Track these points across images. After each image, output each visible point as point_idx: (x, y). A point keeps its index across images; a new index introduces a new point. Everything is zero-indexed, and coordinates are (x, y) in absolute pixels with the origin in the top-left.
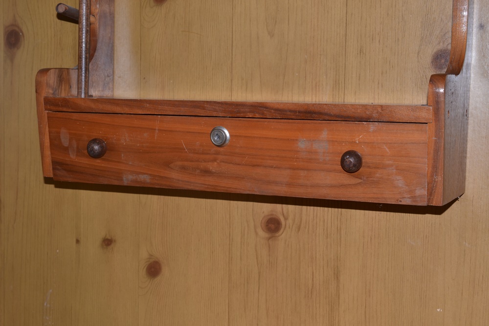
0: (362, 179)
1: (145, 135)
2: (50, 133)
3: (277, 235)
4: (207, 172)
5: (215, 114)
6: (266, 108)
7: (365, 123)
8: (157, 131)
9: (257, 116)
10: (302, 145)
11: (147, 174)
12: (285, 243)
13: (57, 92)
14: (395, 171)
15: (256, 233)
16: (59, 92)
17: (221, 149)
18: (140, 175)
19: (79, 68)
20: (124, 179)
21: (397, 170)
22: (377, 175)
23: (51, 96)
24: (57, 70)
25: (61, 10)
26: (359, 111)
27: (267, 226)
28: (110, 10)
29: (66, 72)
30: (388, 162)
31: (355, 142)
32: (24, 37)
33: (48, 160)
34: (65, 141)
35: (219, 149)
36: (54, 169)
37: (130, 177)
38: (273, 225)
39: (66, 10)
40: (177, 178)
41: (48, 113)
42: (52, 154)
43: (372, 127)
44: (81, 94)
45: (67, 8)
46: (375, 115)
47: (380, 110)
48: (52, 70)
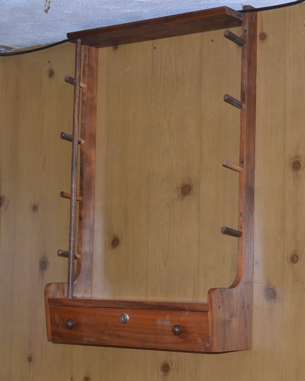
0: (184, 339)
1: (93, 317)
2: (50, 316)
3: (168, 373)
4: (119, 336)
5: (122, 307)
6: (143, 304)
7: (184, 311)
8: (98, 316)
9: (140, 308)
10: (159, 322)
11: (93, 337)
12: (172, 378)
13: (55, 295)
14: (197, 335)
15: (158, 373)
16: (57, 295)
17: (125, 325)
18: (91, 338)
19: (69, 283)
20: (84, 340)
21: (198, 334)
22: (190, 337)
23: (52, 297)
24: (56, 284)
25: (60, 253)
26: (181, 306)
27: (163, 368)
28: (90, 250)
29: (61, 285)
30: (194, 331)
31: (180, 321)
32: (49, 264)
33: (50, 331)
34: (57, 320)
35: (124, 324)
36: (52, 335)
37: (87, 339)
38: (166, 368)
39: (62, 252)
40: (107, 339)
41: (50, 306)
42: (51, 327)
43: (187, 313)
44: (69, 296)
45: (63, 252)
46: (187, 308)
47: (189, 305)
48: (53, 284)
